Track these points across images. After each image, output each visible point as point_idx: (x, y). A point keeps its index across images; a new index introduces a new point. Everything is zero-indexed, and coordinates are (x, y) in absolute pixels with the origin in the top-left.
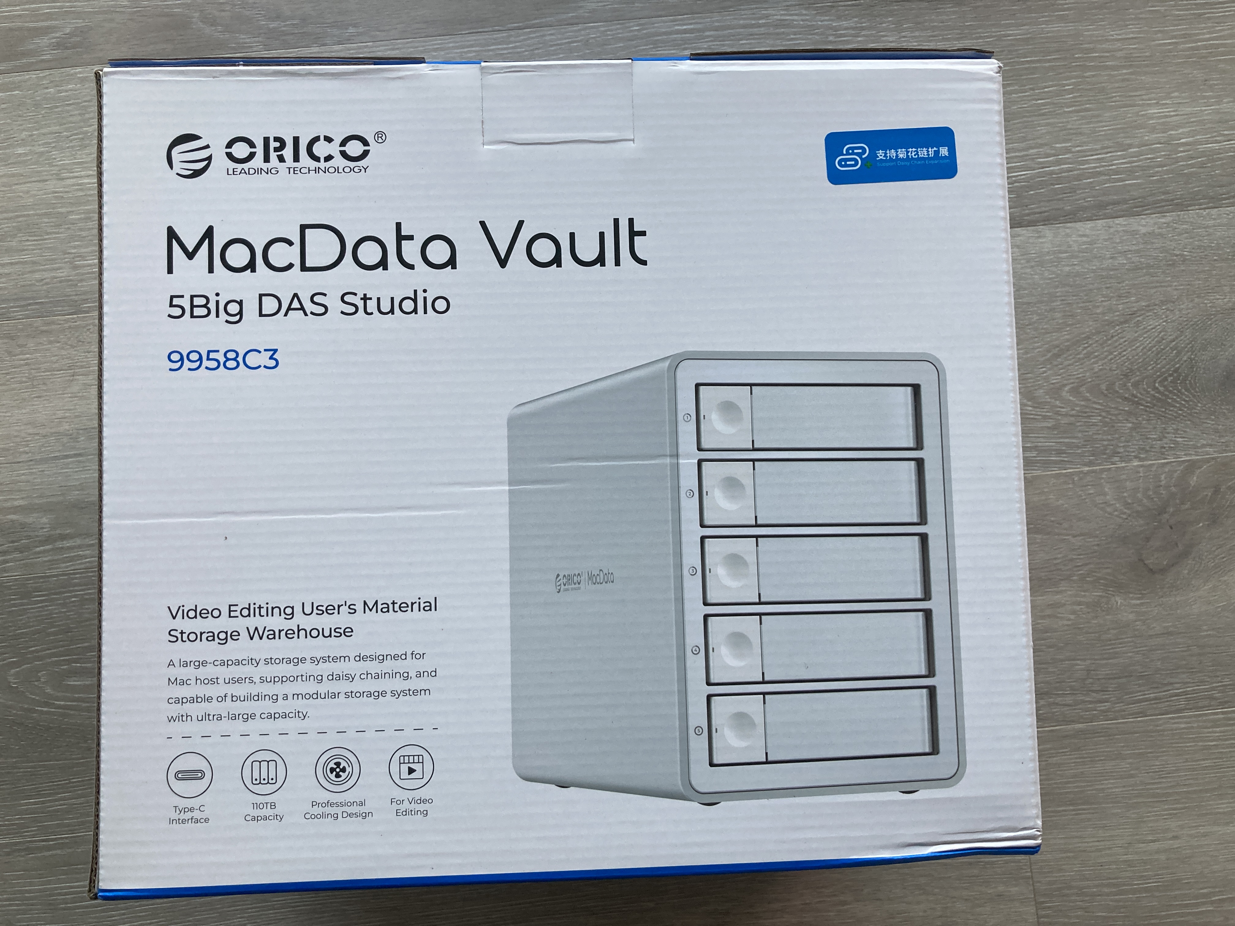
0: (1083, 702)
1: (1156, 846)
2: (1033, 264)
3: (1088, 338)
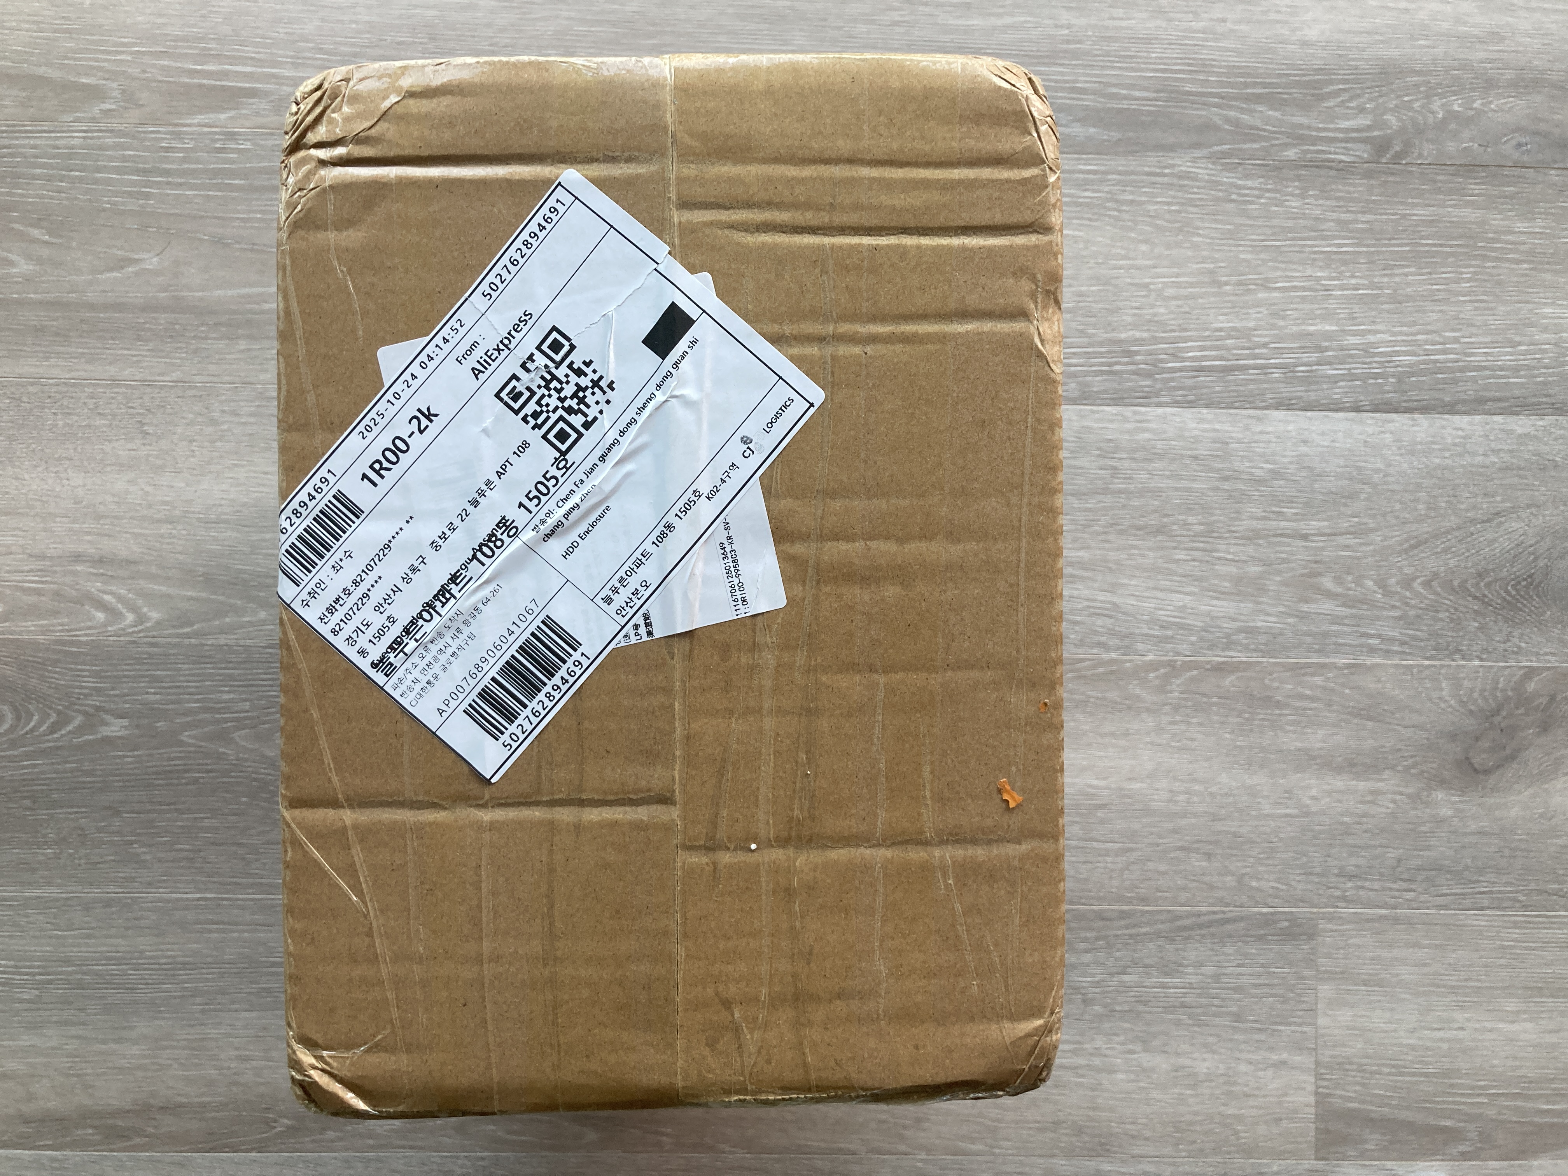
0: (1391, 889)
2: (1403, 451)
3: (1448, 532)
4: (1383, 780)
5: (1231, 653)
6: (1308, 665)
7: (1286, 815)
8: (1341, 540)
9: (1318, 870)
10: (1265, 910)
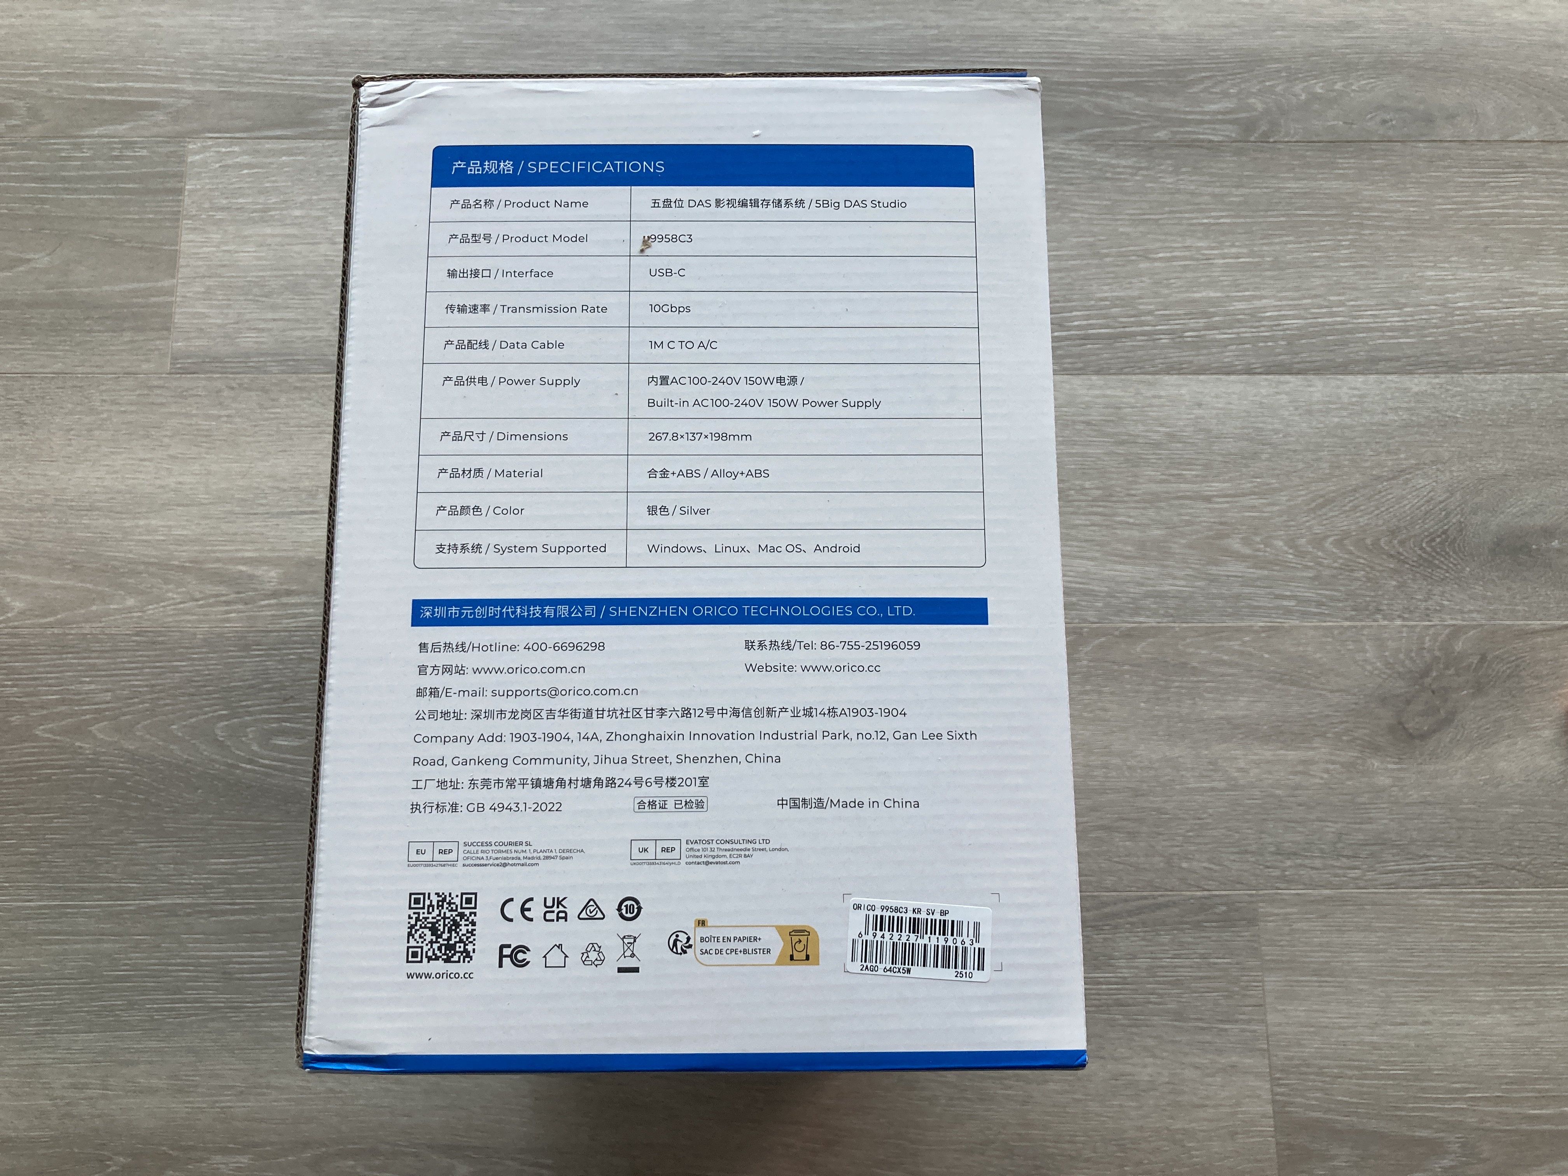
4: (1314, 749)
5: (1141, 619)
6: (1222, 630)
7: (1213, 789)
9: (1253, 848)
10: (1199, 893)
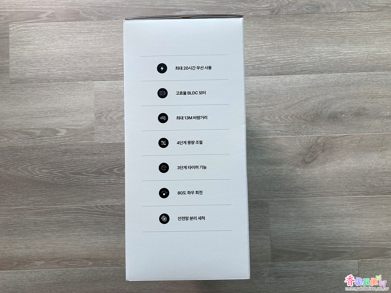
0: (287, 193)
1: (301, 229)
2: (283, 84)
3: (296, 104)
8: (269, 107)
